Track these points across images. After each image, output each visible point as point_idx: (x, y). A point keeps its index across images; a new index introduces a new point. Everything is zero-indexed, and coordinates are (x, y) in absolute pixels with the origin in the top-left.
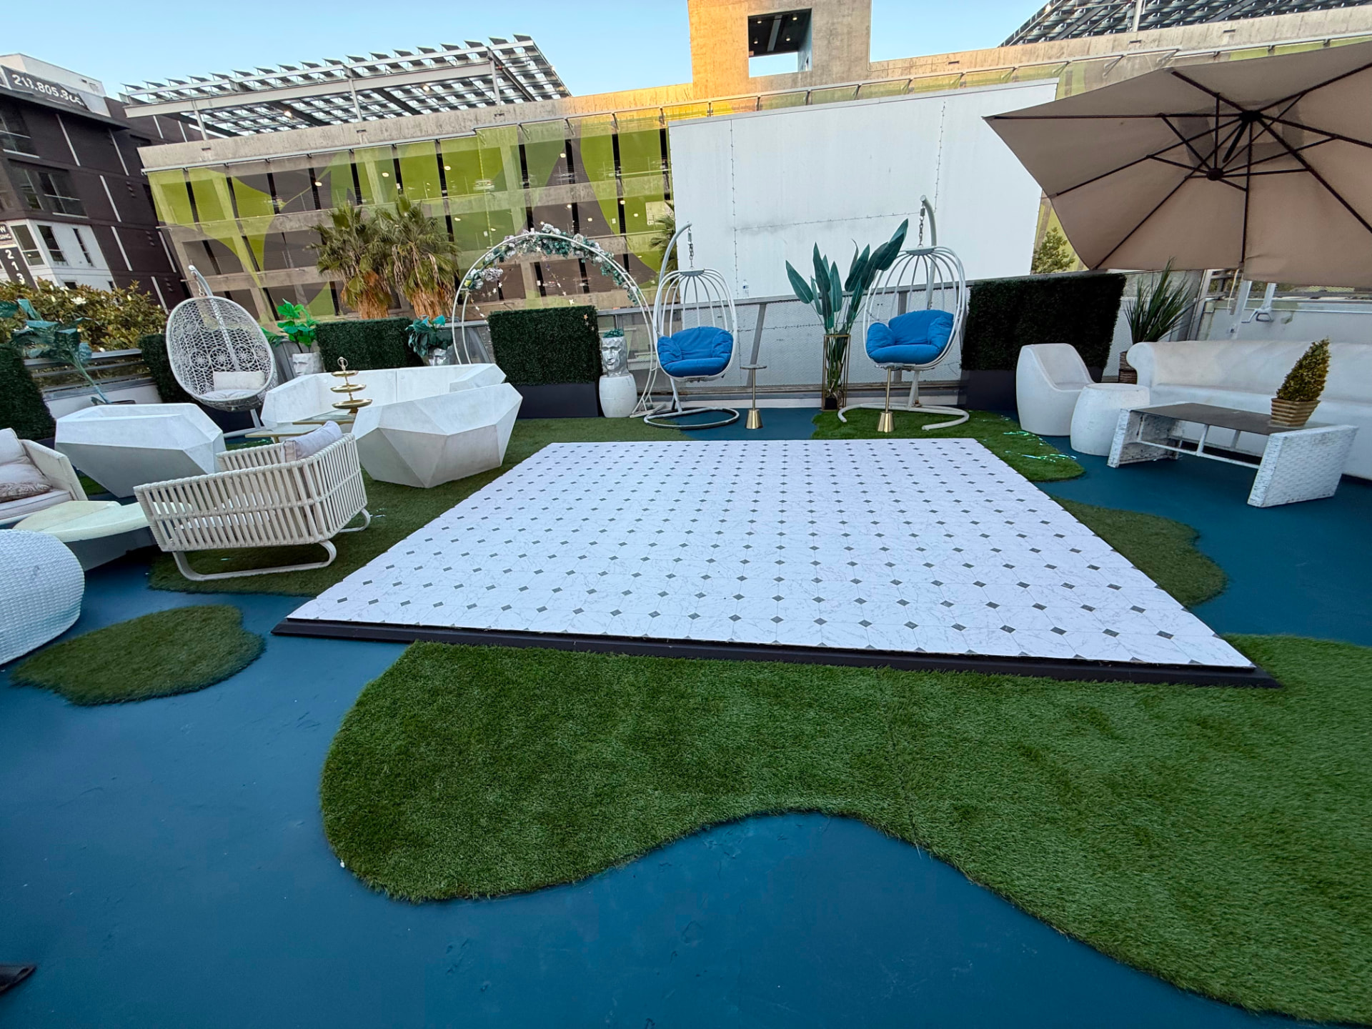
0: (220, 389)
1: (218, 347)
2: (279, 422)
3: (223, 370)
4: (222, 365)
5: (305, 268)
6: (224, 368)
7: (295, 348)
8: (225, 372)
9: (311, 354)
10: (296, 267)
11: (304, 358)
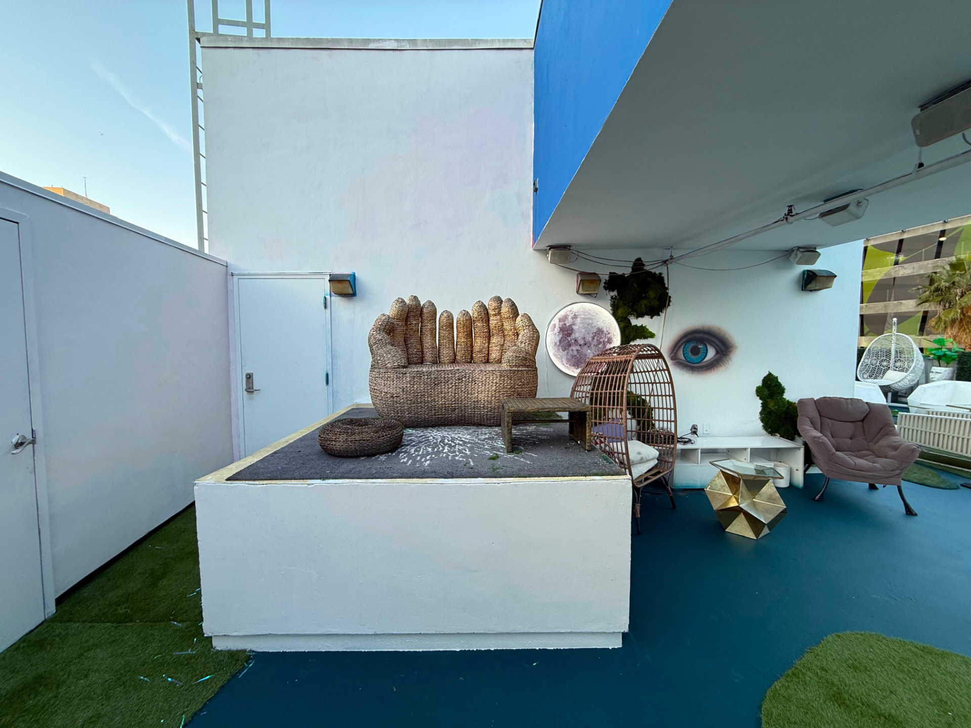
0: (887, 379)
1: (899, 358)
2: (921, 402)
3: (896, 370)
4: (897, 368)
5: (903, 302)
6: (897, 369)
7: (936, 362)
8: (897, 372)
9: (947, 369)
10: (895, 300)
11: (941, 370)
